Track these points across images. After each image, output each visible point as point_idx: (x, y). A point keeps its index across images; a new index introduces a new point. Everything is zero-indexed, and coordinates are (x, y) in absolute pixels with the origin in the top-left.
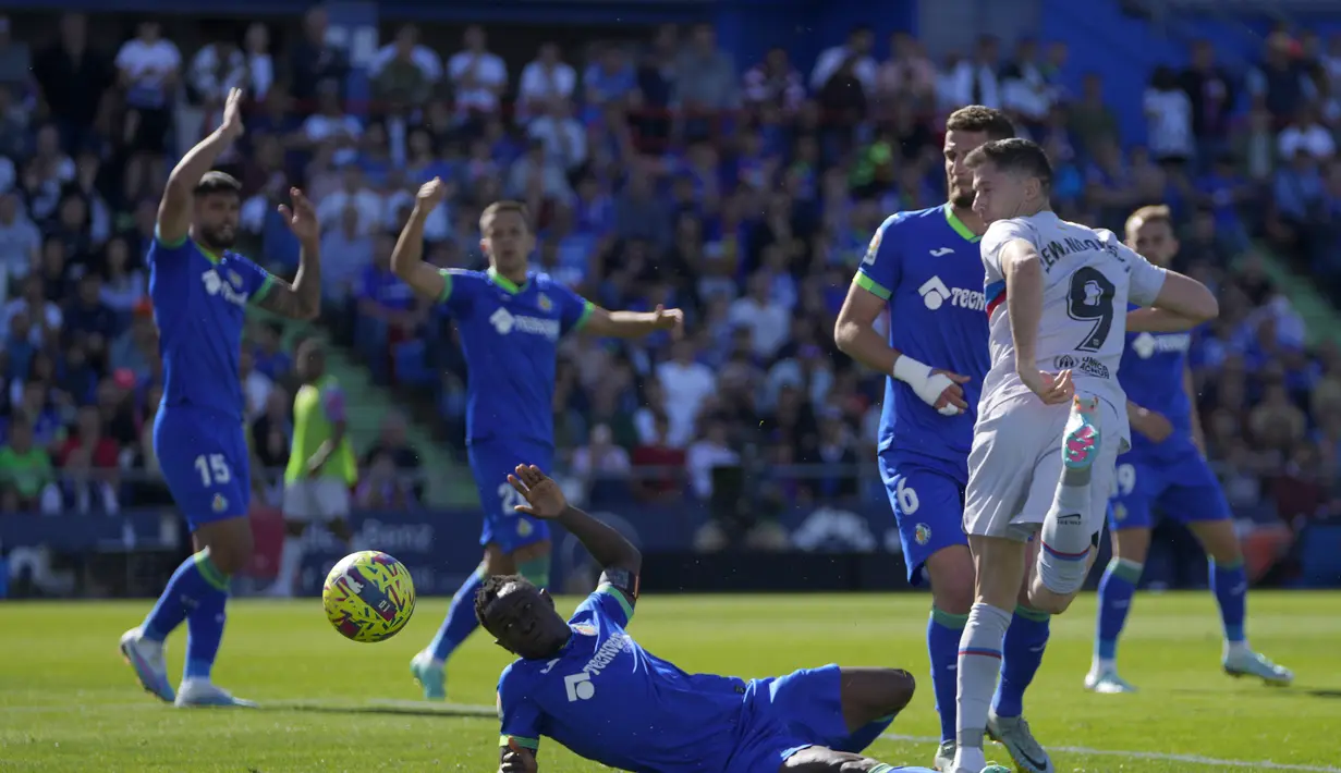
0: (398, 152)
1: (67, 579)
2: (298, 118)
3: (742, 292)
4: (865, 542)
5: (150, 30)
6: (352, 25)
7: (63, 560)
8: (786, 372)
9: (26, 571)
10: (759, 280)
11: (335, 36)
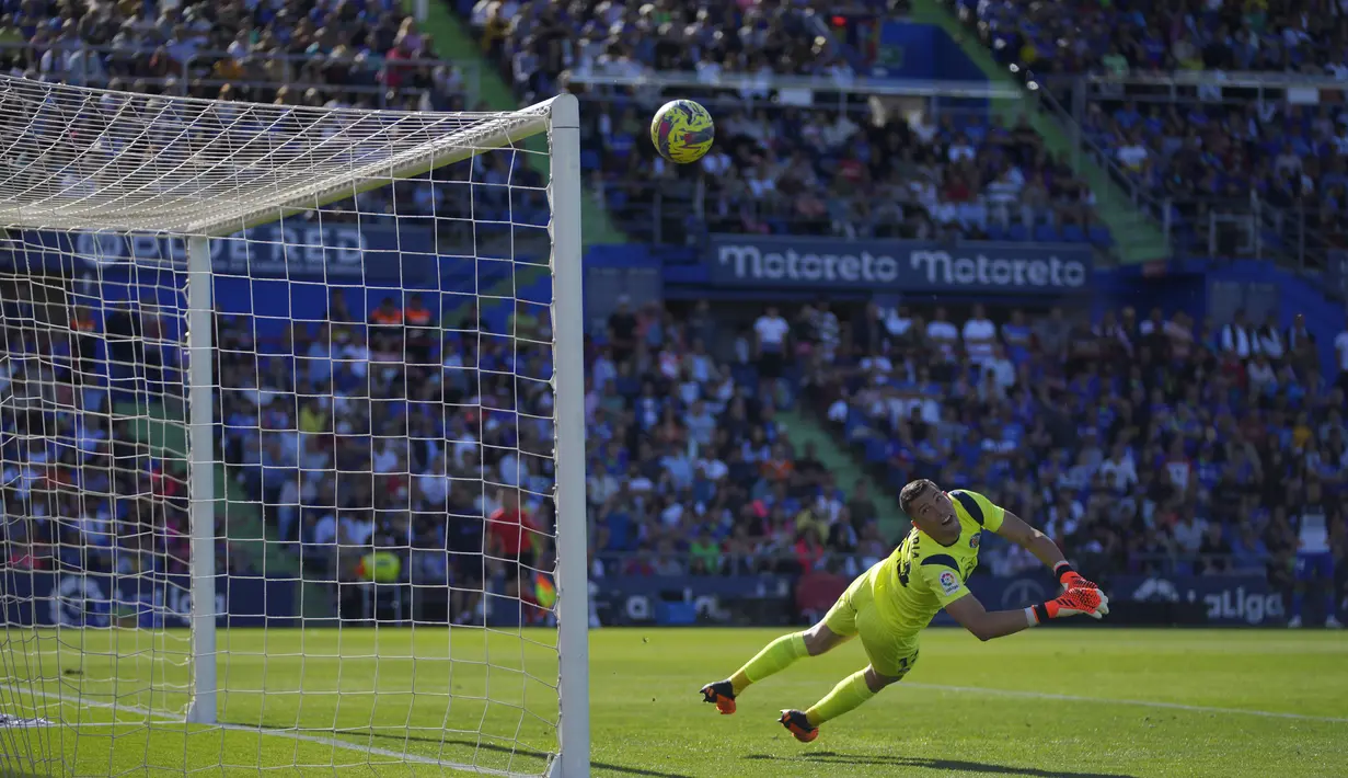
0: (912, 378)
1: (726, 614)
2: (857, 359)
3: (1106, 456)
4: (1175, 597)
5: (772, 311)
6: (887, 307)
7: (724, 604)
8: (1130, 502)
9: (705, 608)
10: (1116, 449)
11: (881, 313)
